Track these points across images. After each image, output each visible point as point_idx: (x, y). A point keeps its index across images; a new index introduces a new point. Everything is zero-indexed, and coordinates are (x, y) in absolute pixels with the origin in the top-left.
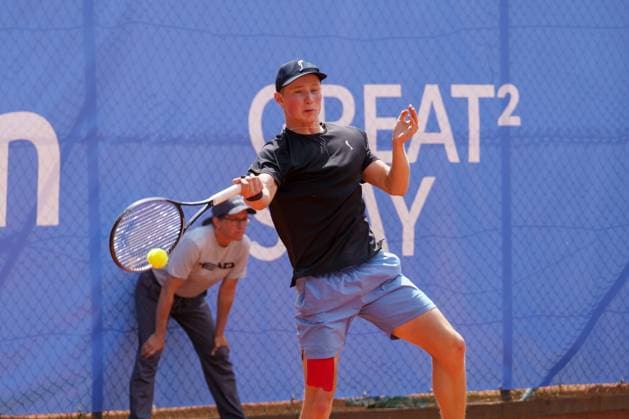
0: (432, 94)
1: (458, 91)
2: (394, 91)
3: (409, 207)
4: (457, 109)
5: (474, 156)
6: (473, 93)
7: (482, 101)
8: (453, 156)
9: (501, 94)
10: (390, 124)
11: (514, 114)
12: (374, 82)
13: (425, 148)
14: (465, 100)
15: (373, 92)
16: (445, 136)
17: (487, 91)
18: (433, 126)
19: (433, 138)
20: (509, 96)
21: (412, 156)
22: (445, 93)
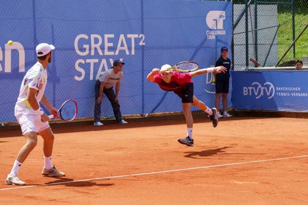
0: (122, 37)
1: (129, 36)
2: (112, 36)
4: (128, 41)
5: (133, 53)
6: (133, 37)
7: (135, 39)
8: (127, 53)
9: (140, 37)
10: (111, 45)
11: (143, 42)
12: (107, 34)
13: (120, 51)
14: (131, 38)
15: (107, 36)
16: (126, 48)
17: (136, 36)
18: (122, 45)
19: (122, 48)
20: (142, 37)
21: (117, 53)
22: (126, 37)
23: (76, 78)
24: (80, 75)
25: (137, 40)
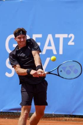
0: (50, 37)
1: (57, 36)
2: (40, 36)
3: (43, 65)
5: (61, 52)
6: (61, 37)
7: (64, 39)
9: (70, 36)
11: (73, 42)
13: (47, 50)
15: (35, 36)
20: (71, 37)
21: (44, 52)
23: (7, 74)
24: (10, 72)
25: (66, 40)
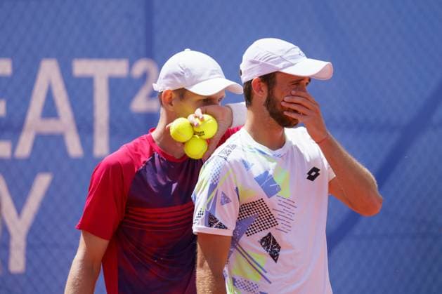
0: (49, 72)
1: (82, 67)
2: (3, 66)
3: (19, 211)
4: (80, 91)
5: (102, 149)
6: (101, 71)
7: (114, 83)
8: (74, 147)
9: (137, 71)
11: (150, 98)
14: (89, 81)
16: (65, 122)
18: (50, 111)
19: (50, 126)
20: (146, 74)
21: (25, 147)
22: (66, 71)
